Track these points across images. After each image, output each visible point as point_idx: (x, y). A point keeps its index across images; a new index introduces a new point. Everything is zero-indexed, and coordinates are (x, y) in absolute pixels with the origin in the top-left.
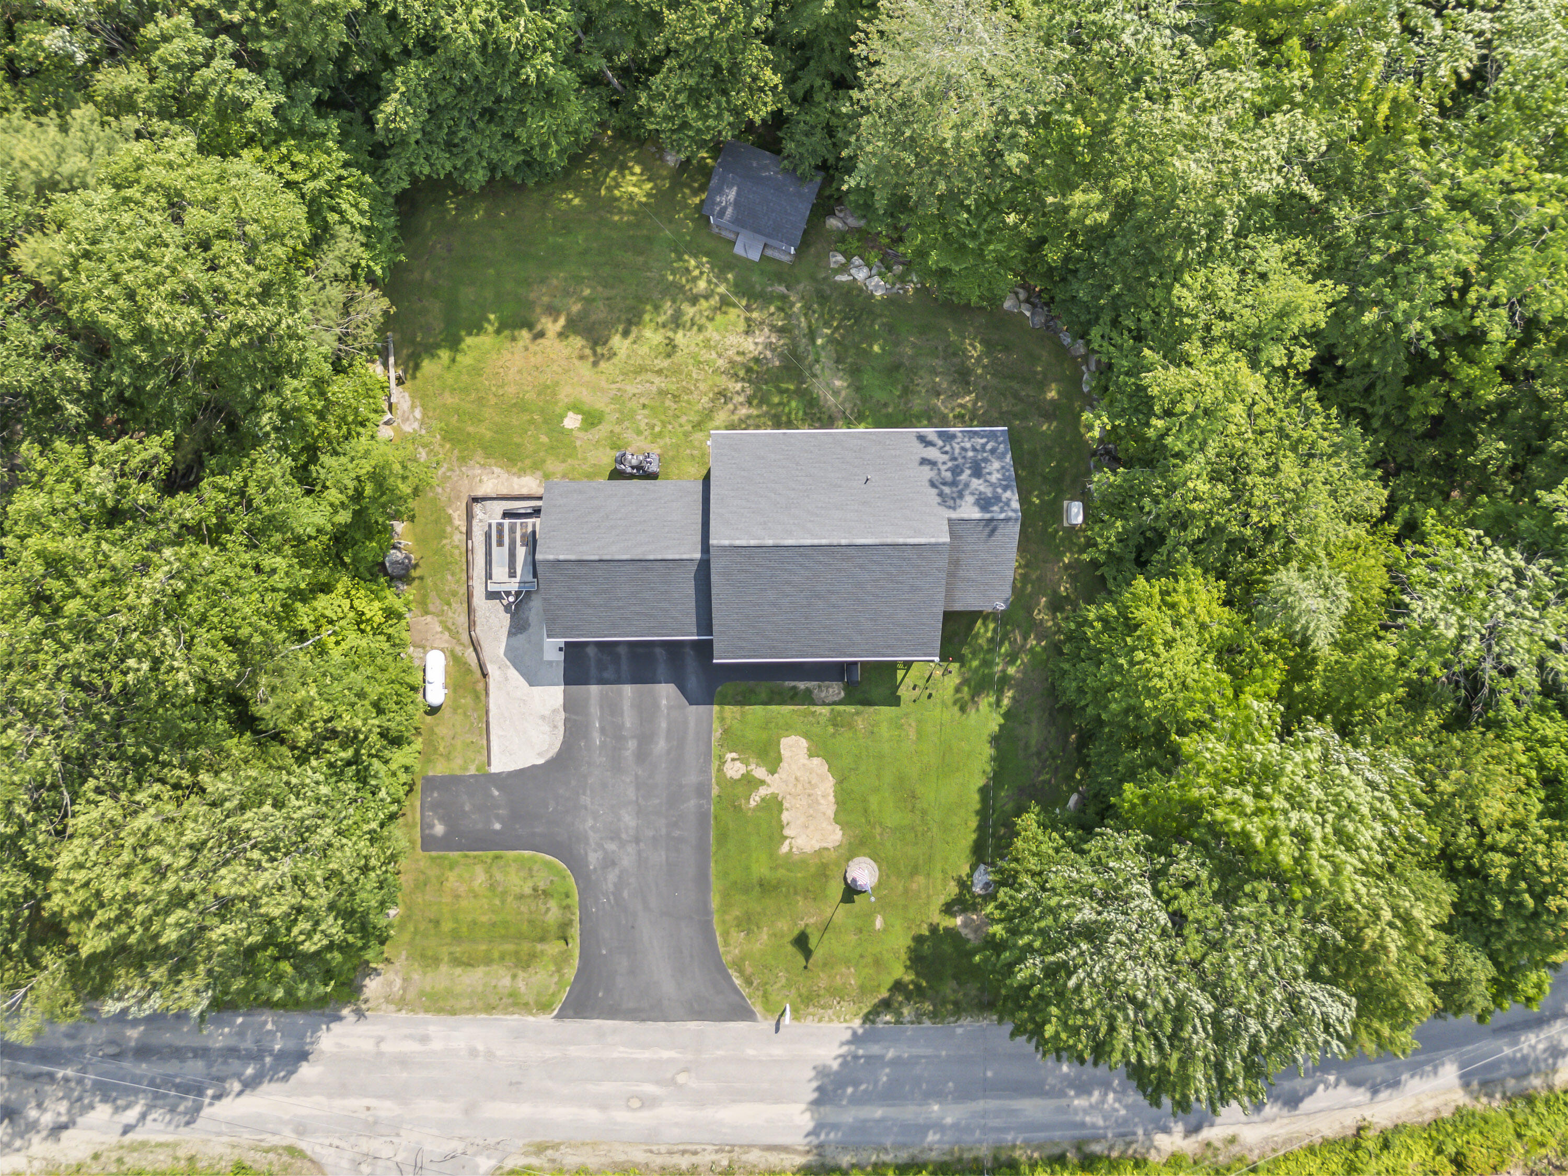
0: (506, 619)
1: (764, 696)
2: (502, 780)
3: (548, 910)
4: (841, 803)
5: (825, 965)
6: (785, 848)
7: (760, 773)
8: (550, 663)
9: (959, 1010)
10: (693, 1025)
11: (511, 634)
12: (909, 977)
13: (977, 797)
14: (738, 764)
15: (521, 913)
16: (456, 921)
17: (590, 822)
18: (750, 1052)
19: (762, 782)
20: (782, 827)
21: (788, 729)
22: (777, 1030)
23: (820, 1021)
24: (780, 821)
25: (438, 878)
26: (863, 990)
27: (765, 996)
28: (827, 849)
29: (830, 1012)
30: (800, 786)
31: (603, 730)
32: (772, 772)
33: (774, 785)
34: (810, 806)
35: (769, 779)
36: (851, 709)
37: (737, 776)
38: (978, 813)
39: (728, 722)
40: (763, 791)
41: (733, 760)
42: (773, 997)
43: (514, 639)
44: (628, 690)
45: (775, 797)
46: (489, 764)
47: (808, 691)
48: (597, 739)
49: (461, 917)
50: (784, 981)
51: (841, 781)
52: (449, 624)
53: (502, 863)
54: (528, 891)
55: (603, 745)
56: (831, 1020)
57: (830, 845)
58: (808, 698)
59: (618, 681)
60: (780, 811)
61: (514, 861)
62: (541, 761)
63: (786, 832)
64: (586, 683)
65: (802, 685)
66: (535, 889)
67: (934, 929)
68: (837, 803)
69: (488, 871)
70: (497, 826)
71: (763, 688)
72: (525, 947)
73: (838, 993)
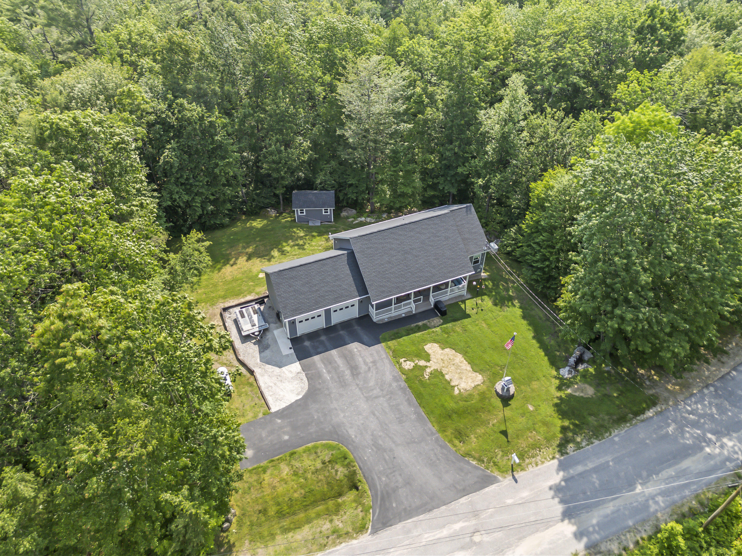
0: (256, 348)
1: (404, 333)
2: (282, 414)
3: (337, 471)
4: (471, 362)
5: (518, 436)
6: (456, 392)
7: (422, 363)
8: (287, 355)
9: (606, 429)
10: (463, 500)
11: (260, 352)
12: (566, 423)
13: (534, 341)
14: (408, 362)
15: (321, 480)
16: (278, 504)
17: (342, 415)
18: (509, 501)
19: (426, 367)
20: (449, 383)
21: (425, 341)
22: (516, 481)
23: (537, 465)
24: (446, 380)
25: (257, 481)
26: (548, 440)
27: (495, 464)
28: (478, 385)
29: (539, 458)
30: (446, 362)
31: (329, 372)
32: (429, 360)
33: (433, 366)
34: (456, 369)
35: (428, 364)
36: (449, 325)
37: (411, 367)
38: (540, 348)
39: (393, 347)
40: (428, 370)
41: (405, 361)
42: (501, 464)
43: (263, 354)
44: (334, 352)
45: (436, 370)
46: (269, 409)
47: (425, 325)
48: (327, 377)
49: (280, 500)
50: (501, 453)
51: (465, 353)
52: (225, 362)
53: (296, 456)
54: (319, 465)
55: (332, 378)
56: (543, 463)
57: (479, 383)
58: (426, 327)
59: (327, 350)
60: (443, 376)
61: (304, 452)
62: (300, 397)
63: (453, 384)
64: (311, 356)
65: (420, 324)
66: (324, 463)
67: (560, 398)
68: (469, 363)
69: (289, 464)
70: (286, 437)
71: (402, 330)
72: (331, 503)
73: (536, 446)
